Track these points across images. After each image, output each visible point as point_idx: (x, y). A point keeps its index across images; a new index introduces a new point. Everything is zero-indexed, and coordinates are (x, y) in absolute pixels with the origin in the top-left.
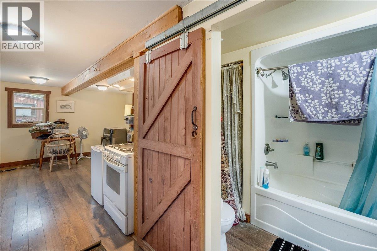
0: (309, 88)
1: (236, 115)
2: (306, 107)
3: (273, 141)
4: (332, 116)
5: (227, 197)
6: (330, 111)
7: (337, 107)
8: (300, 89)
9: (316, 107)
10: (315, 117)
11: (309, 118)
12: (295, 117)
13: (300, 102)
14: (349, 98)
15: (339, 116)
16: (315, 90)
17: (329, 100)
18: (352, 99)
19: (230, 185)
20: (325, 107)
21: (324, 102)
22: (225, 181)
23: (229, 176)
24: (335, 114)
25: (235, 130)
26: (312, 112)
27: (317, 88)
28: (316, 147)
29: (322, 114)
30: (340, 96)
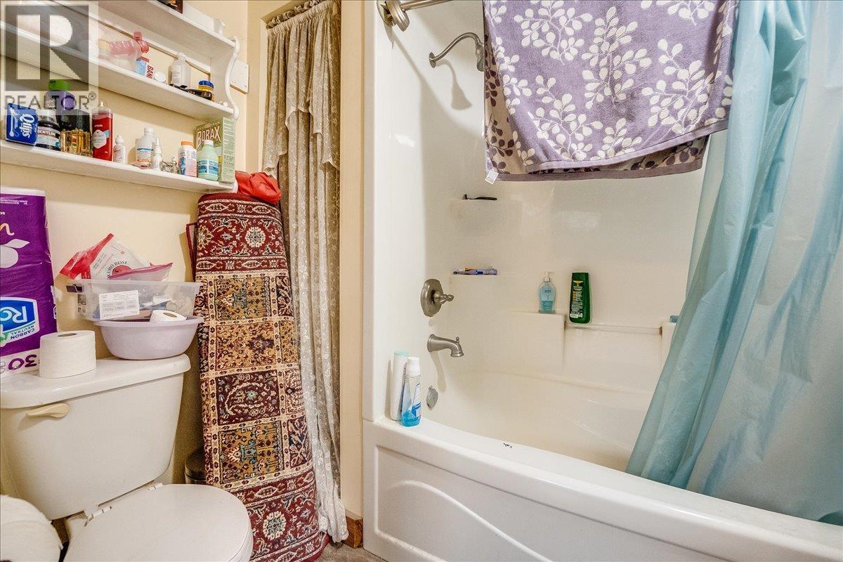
0: (545, 52)
1: (321, 174)
2: (537, 123)
3: (456, 273)
4: (617, 143)
5: (273, 469)
6: (609, 130)
7: (630, 110)
8: (516, 58)
9: (567, 119)
10: (565, 157)
11: (543, 158)
12: (503, 165)
13: (517, 102)
14: (669, 71)
15: (639, 140)
16: (563, 57)
17: (608, 92)
18: (676, 74)
19: (292, 421)
20: (596, 118)
21: (590, 99)
22: (271, 409)
23: (289, 391)
24: (626, 136)
25: (317, 229)
26: (553, 137)
27: (568, 51)
28: (572, 287)
29: (586, 144)
30: (639, 69)
